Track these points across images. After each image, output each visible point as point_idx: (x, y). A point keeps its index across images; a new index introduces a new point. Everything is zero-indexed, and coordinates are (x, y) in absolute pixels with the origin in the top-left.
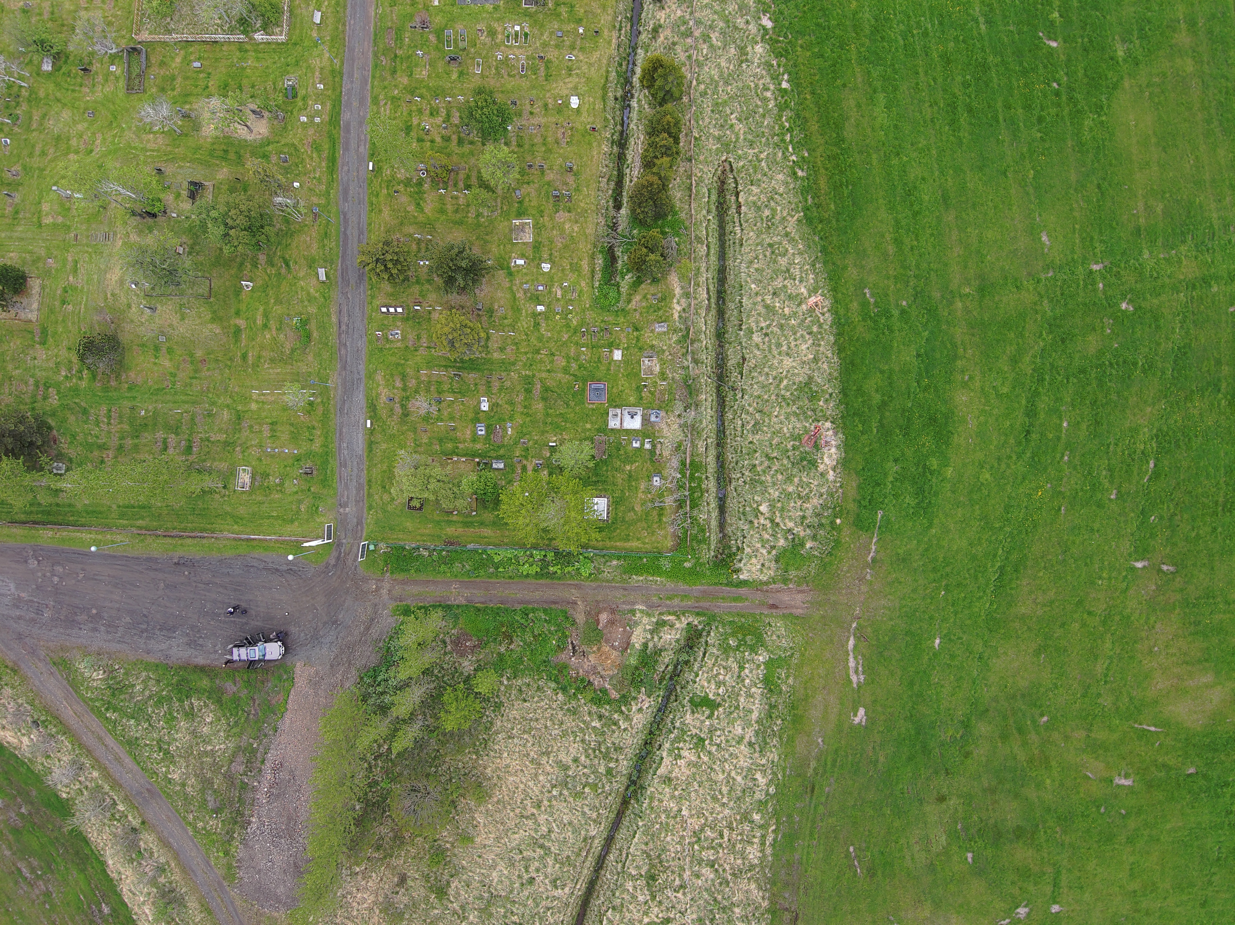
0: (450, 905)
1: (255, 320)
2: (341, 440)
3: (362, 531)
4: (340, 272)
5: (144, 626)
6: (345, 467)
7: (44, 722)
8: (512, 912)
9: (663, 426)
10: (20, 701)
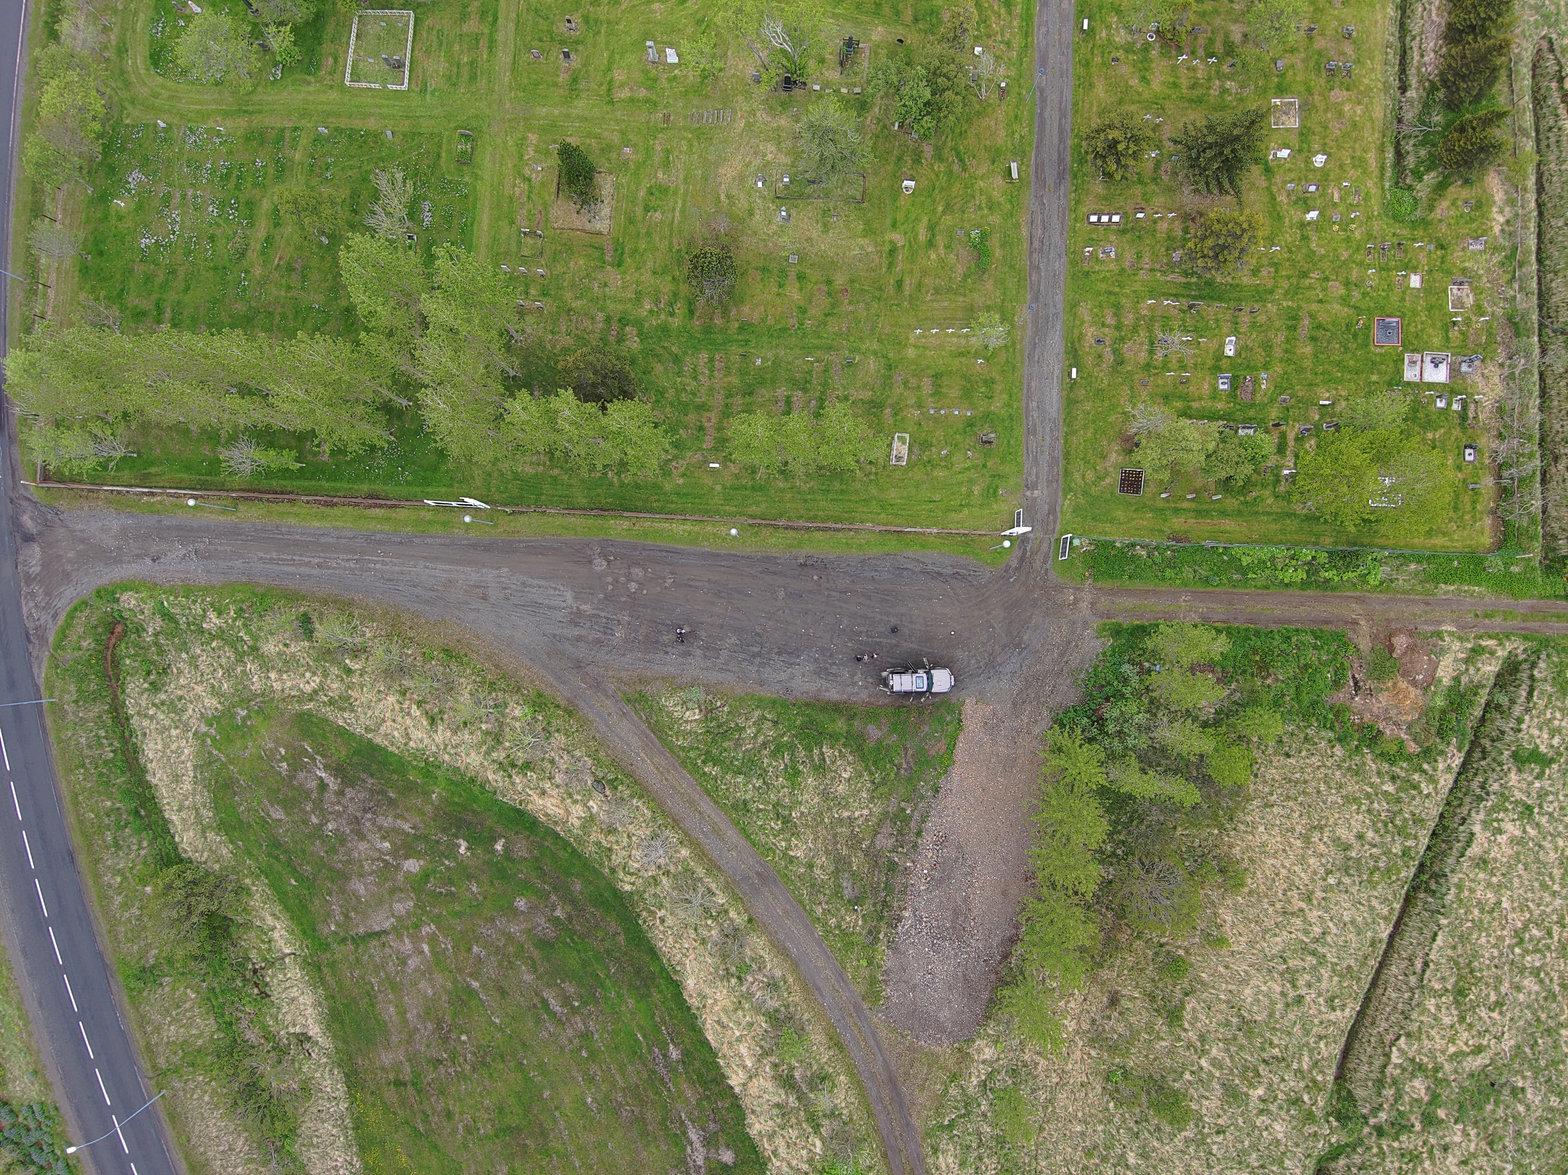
0: (1183, 1034)
1: (916, 235)
2: (1029, 398)
3: (1055, 522)
4: (1033, 168)
5: (756, 649)
6: (1035, 434)
7: (611, 782)
8: (1271, 1044)
9: (1478, 379)
10: (578, 753)
